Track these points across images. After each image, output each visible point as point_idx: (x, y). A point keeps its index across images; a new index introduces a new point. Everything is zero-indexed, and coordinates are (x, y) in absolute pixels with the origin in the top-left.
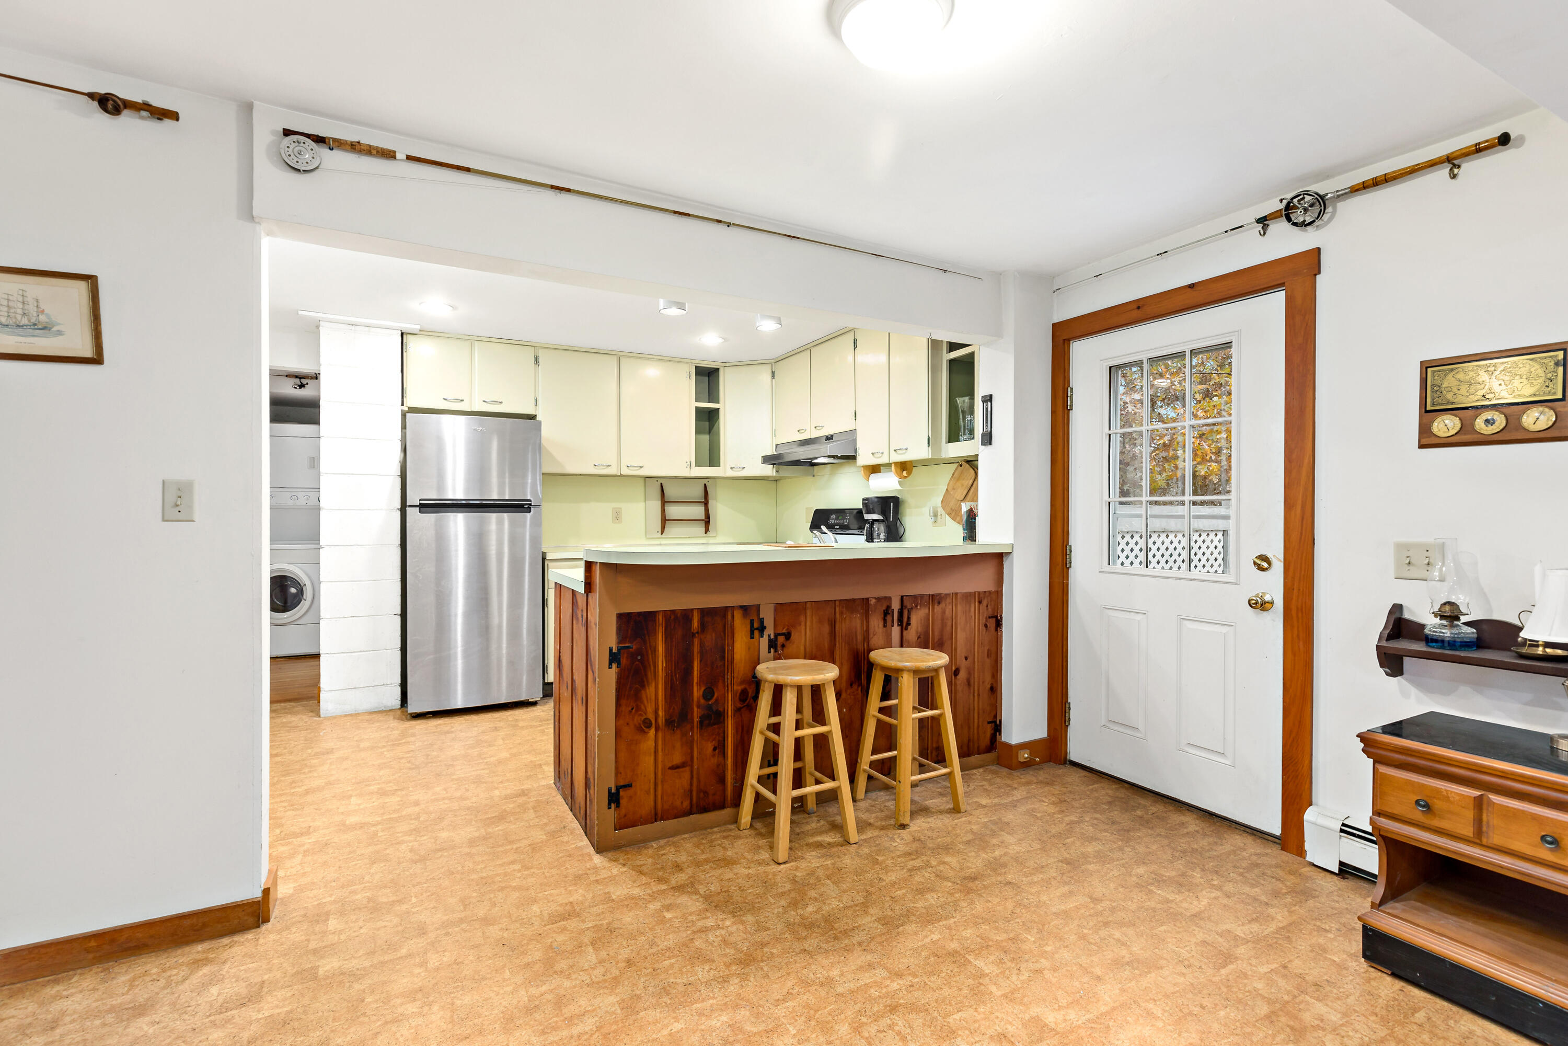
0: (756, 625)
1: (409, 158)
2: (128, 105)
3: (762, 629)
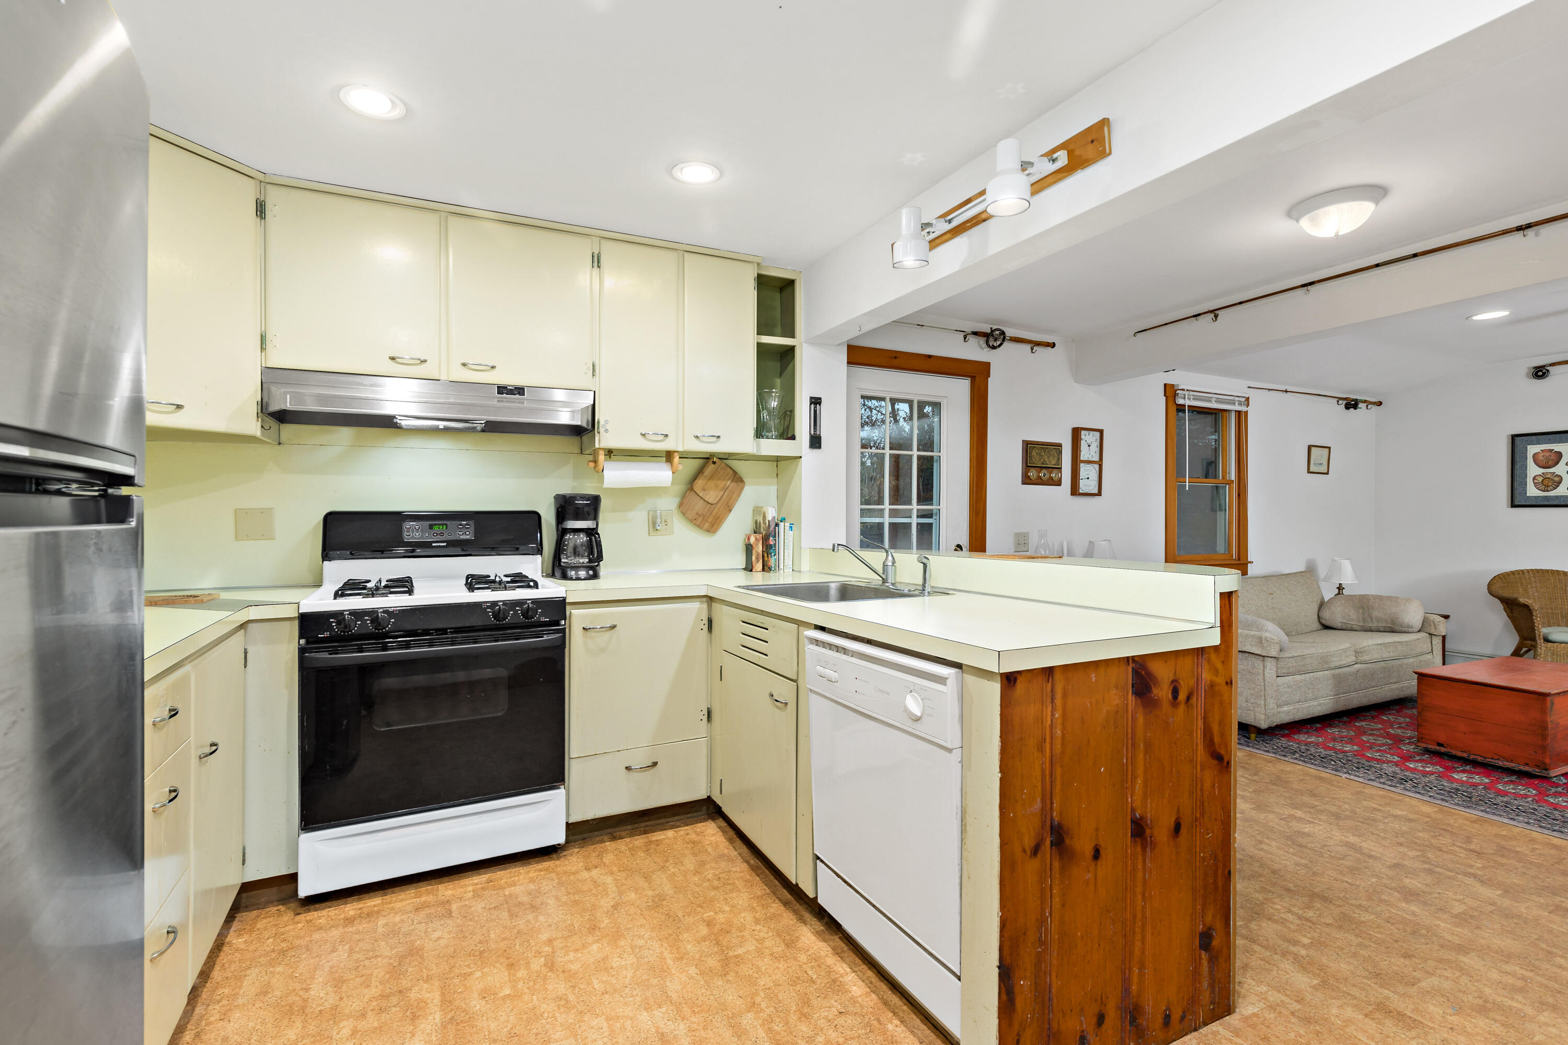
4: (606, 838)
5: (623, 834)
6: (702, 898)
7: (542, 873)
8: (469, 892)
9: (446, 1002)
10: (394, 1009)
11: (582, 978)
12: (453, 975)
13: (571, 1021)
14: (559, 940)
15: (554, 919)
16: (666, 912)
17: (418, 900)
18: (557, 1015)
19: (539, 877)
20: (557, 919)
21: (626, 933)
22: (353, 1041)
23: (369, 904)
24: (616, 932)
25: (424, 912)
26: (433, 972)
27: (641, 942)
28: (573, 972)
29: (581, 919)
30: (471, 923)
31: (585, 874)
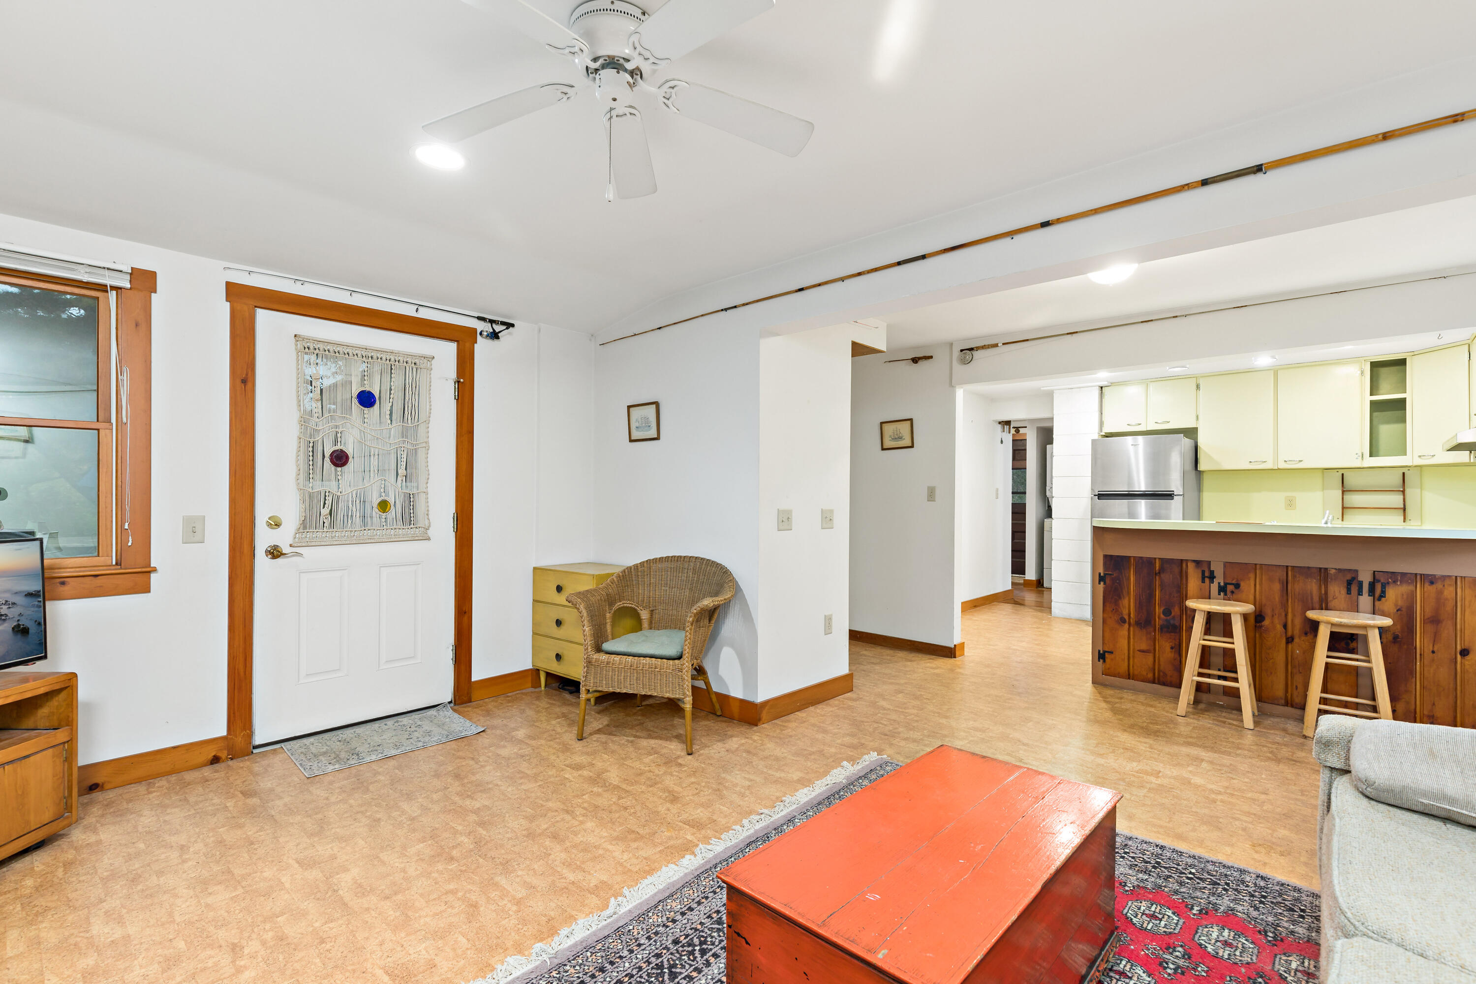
0: (1207, 574)
1: (1003, 344)
2: (920, 358)
3: (1212, 577)
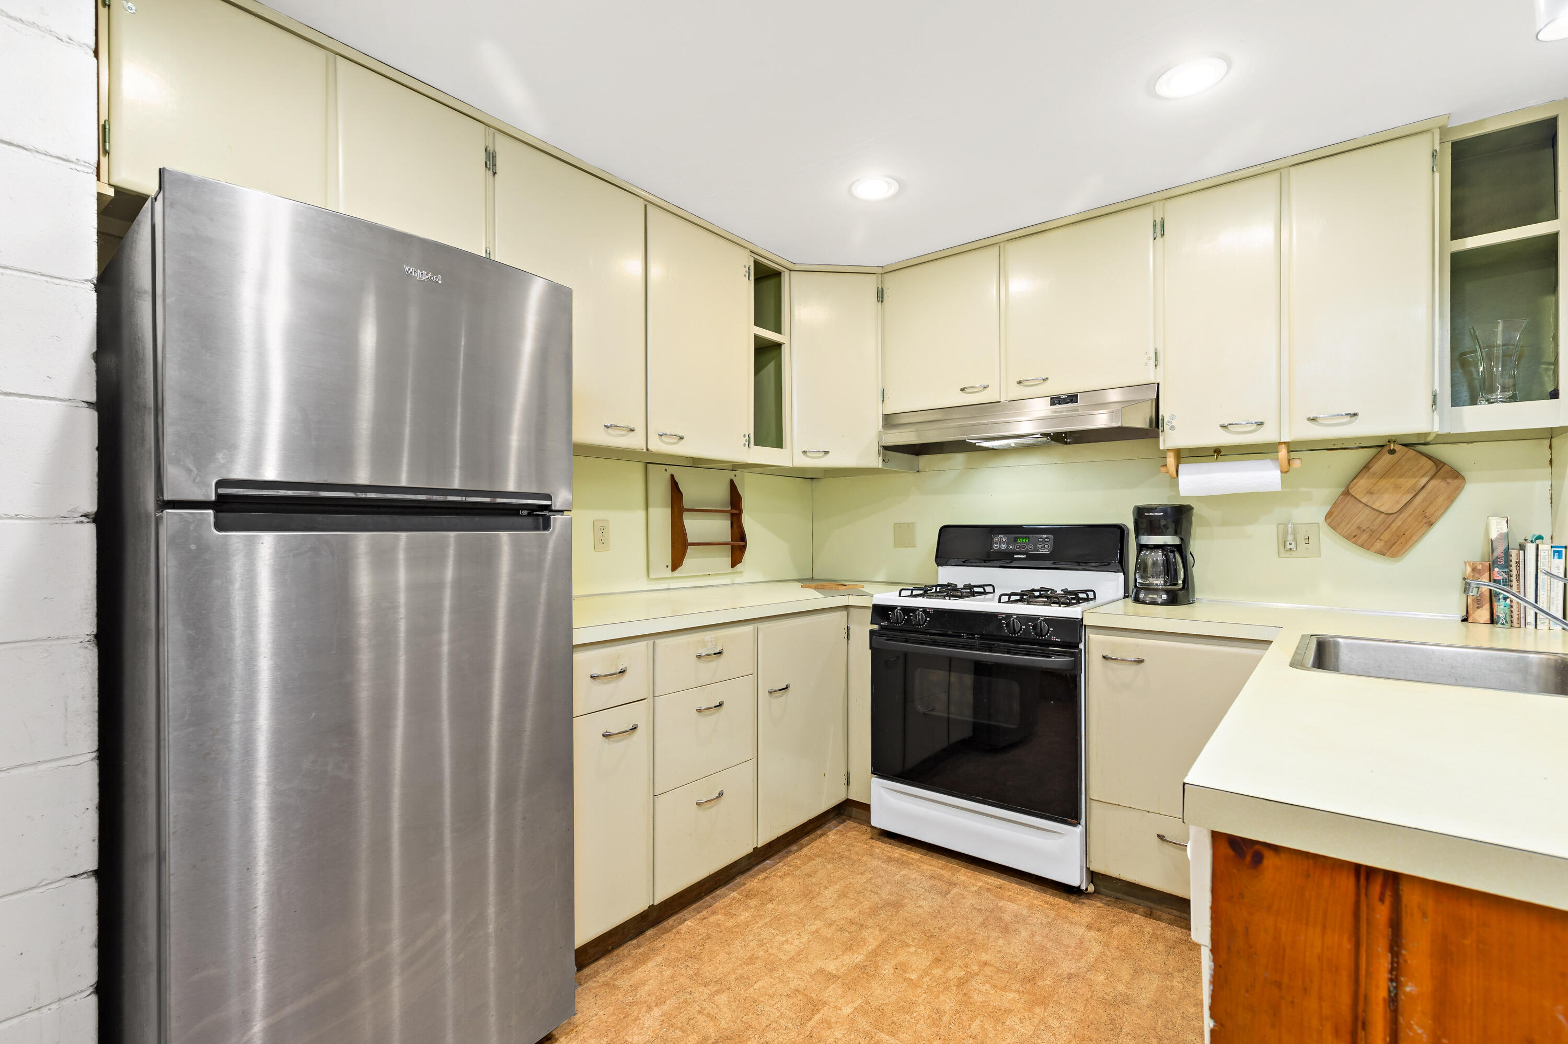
4: (1141, 910)
5: (1165, 916)
6: (1172, 1033)
7: (1046, 906)
8: (977, 886)
9: (875, 953)
10: (847, 934)
11: (971, 1011)
12: (898, 938)
13: (924, 1034)
14: (992, 968)
15: (1009, 949)
16: (1114, 1016)
17: (939, 871)
18: (922, 1022)
19: (1040, 907)
20: (1011, 950)
21: (1051, 1005)
22: (810, 936)
23: (910, 855)
24: (1045, 998)
25: (933, 882)
26: (891, 927)
27: (1054, 1023)
28: (972, 1000)
29: (1030, 965)
30: (951, 910)
31: (1081, 931)
